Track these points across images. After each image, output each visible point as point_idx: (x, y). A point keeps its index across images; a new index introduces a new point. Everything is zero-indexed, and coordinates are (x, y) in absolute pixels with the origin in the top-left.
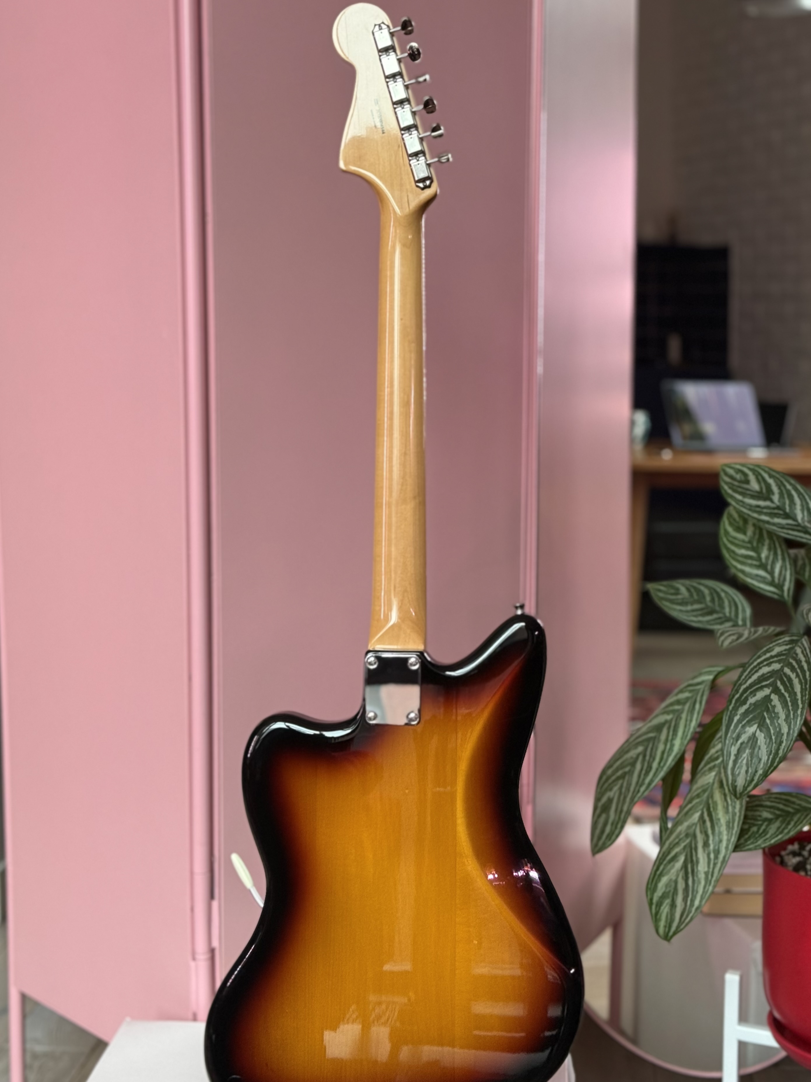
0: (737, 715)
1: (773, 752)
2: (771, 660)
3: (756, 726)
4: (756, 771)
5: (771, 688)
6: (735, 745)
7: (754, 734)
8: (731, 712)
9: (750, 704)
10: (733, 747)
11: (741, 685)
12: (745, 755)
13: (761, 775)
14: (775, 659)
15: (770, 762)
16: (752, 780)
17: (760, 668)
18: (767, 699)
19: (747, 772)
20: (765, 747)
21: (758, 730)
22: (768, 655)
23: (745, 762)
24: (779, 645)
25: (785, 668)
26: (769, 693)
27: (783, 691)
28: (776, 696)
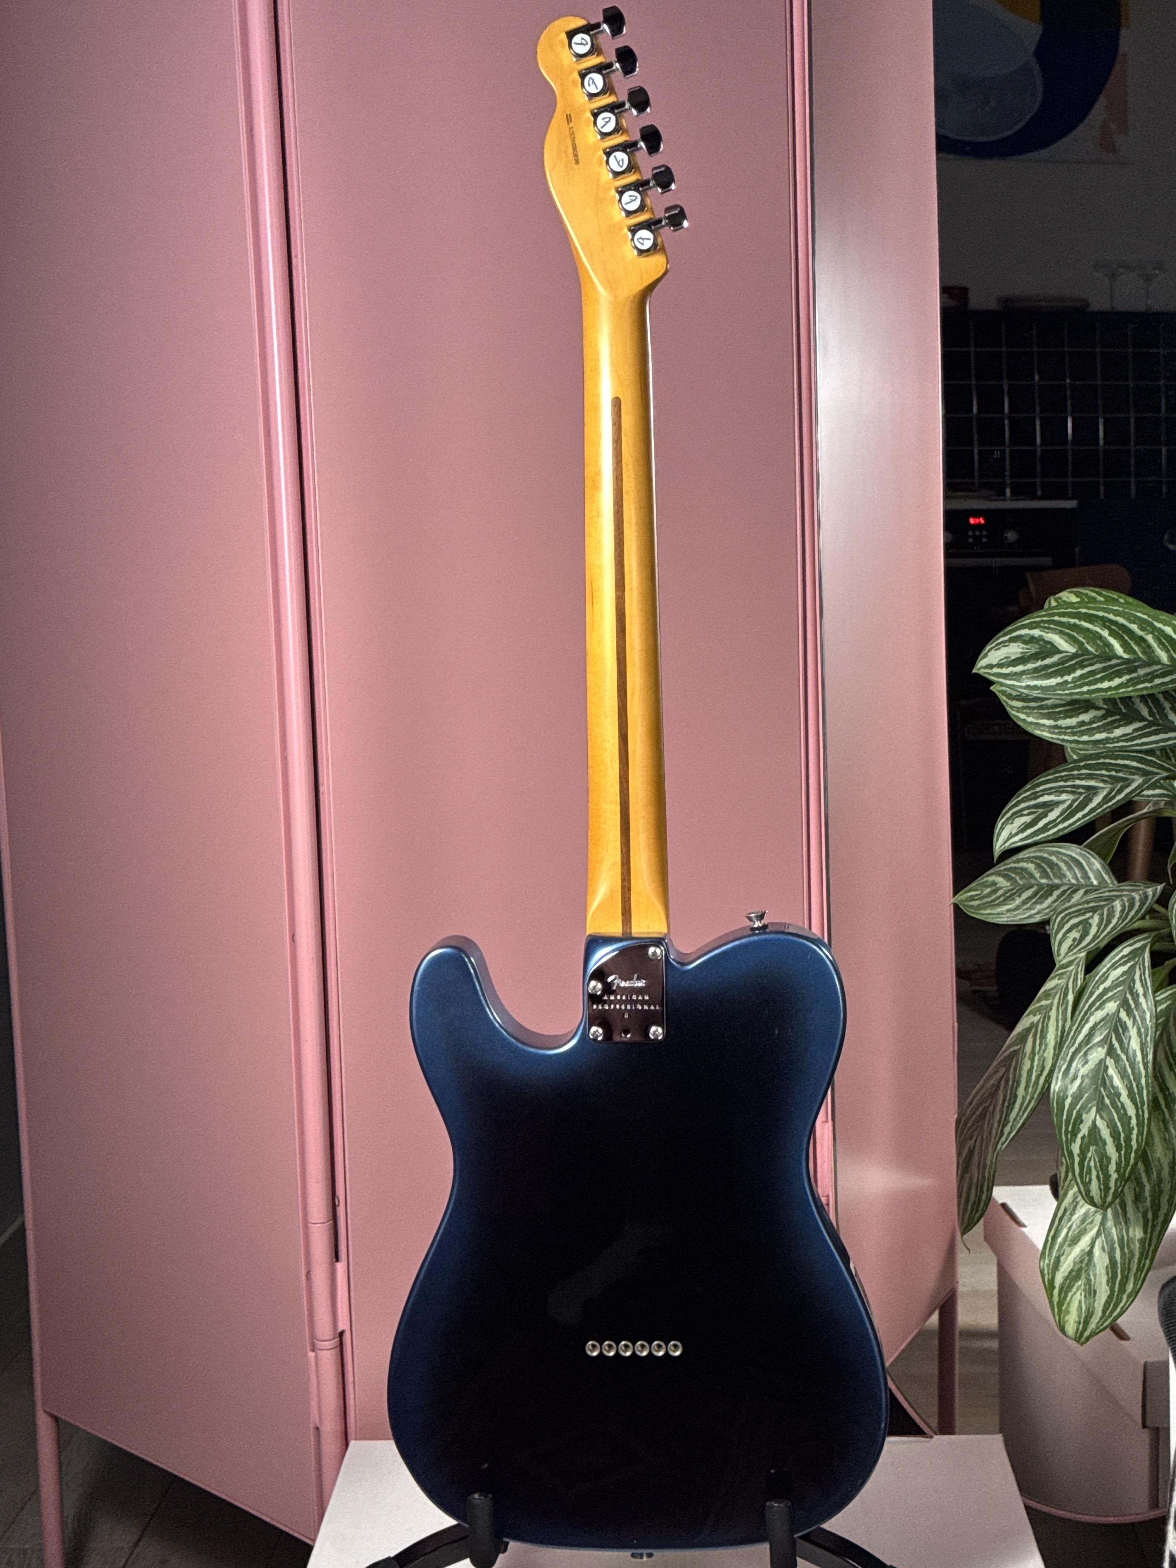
0: (1067, 1097)
2: (1105, 998)
3: (1094, 1109)
4: (1110, 1176)
5: (1106, 1046)
6: (1074, 1142)
7: (1094, 1122)
8: (1058, 1093)
9: (1083, 1076)
10: (1073, 1145)
11: (1069, 1047)
12: (1089, 1155)
13: (1117, 1180)
14: (1110, 994)
15: (1123, 1159)
16: (1107, 1189)
17: (1092, 1014)
18: (1101, 1066)
19: (1098, 1177)
20: (1112, 1139)
21: (1098, 1117)
22: (1101, 987)
23: (1092, 1164)
24: (1114, 967)
25: (1122, 1010)
26: (1103, 1056)
27: (1119, 1051)
28: (1112, 1060)
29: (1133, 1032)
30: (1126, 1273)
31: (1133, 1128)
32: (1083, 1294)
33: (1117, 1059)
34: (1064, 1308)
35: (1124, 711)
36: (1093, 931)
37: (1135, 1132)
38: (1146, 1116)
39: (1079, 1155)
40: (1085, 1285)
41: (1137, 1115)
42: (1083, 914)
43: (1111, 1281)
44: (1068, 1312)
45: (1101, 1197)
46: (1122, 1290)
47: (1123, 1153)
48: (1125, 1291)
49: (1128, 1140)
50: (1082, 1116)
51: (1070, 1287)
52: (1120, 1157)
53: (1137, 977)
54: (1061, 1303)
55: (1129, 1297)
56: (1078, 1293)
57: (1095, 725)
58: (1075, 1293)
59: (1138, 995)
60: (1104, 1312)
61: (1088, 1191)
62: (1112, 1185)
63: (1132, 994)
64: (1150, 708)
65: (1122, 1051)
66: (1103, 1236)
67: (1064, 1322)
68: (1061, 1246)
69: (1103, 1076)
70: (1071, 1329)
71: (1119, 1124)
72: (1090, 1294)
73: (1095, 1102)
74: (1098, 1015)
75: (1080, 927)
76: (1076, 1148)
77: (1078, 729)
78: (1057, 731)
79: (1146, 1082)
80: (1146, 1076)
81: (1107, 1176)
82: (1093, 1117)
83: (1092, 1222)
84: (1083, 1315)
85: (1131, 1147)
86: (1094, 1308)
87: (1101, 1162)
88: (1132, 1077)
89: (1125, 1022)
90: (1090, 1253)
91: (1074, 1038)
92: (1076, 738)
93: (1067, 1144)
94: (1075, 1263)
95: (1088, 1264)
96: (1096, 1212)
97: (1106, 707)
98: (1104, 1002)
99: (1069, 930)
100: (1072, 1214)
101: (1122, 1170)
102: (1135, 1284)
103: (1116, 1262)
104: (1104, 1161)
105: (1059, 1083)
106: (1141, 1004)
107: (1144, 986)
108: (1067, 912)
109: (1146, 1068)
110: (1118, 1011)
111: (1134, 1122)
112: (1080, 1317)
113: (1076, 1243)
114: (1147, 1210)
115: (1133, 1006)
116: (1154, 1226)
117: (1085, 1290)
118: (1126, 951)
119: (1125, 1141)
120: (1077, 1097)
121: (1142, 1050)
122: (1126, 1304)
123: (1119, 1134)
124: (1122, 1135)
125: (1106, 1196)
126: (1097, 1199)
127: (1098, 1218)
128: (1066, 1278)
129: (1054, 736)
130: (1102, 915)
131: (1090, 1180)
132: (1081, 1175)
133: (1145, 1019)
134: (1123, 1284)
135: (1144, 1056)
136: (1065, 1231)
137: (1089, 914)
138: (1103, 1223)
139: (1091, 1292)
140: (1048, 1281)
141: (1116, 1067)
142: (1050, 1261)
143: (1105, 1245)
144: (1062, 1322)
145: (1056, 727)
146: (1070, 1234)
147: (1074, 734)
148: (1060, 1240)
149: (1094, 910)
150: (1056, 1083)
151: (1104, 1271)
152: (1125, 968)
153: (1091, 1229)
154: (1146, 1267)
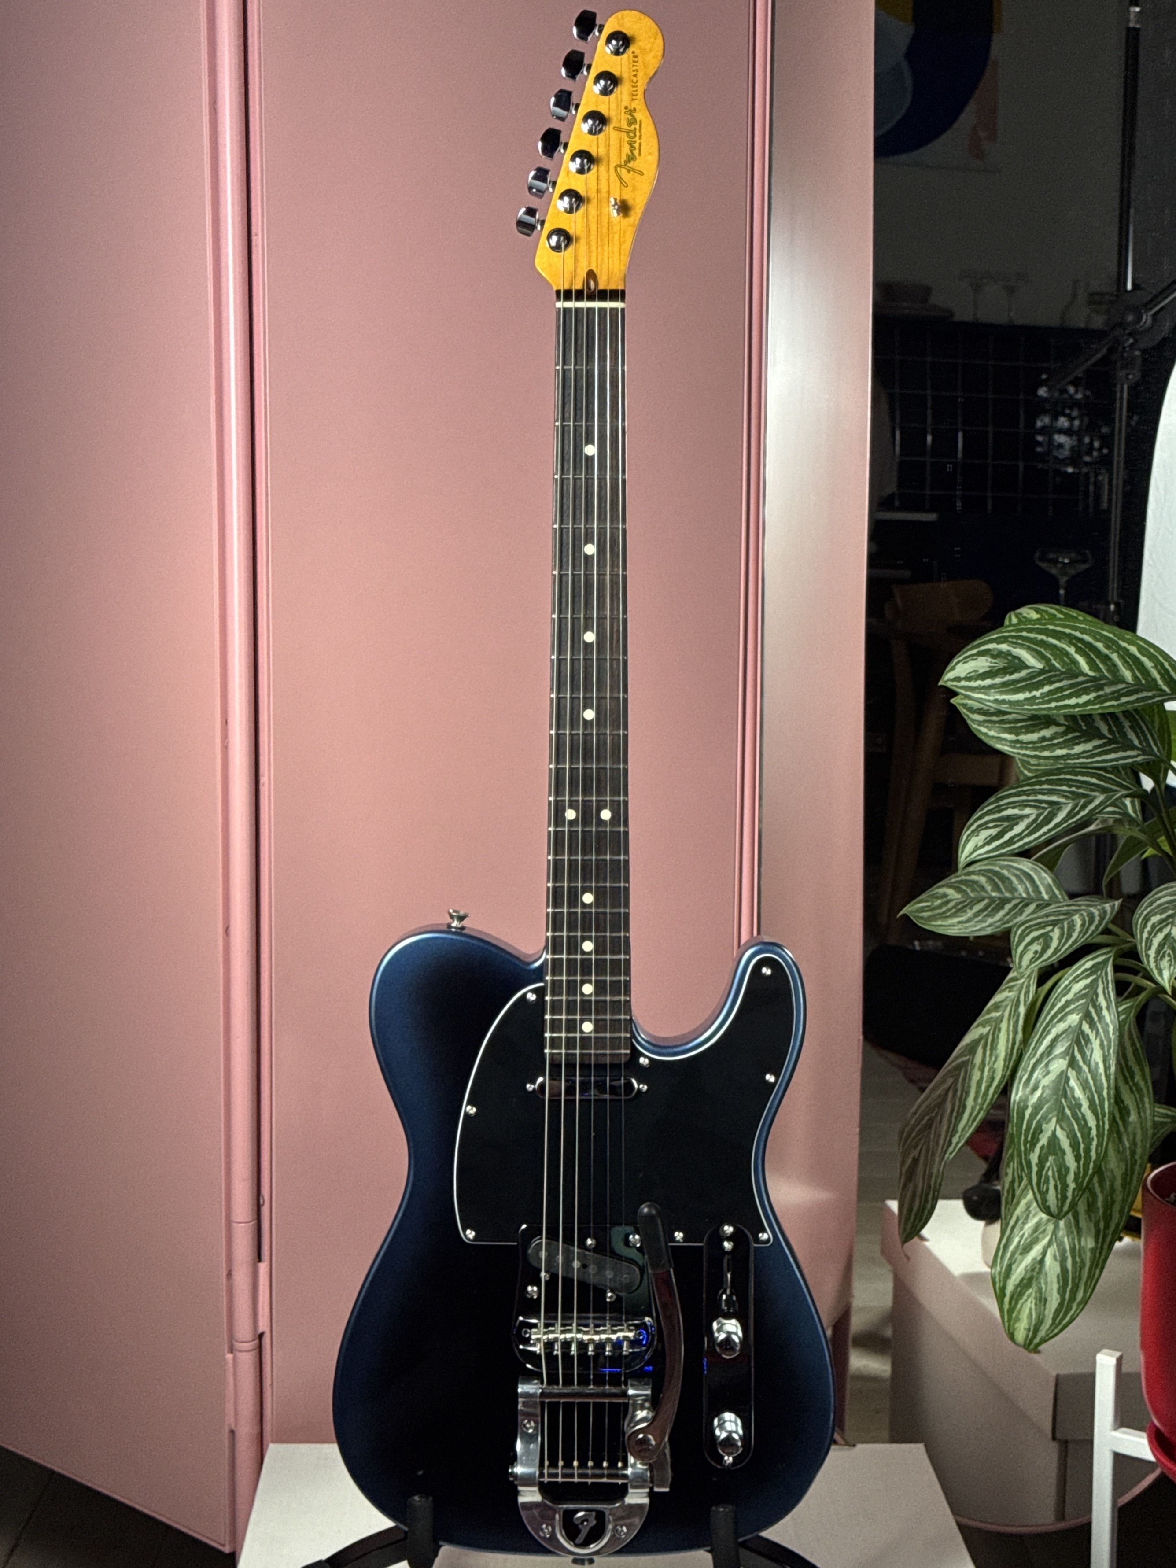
0: (1027, 1107)
1: (1083, 1154)
2: (1067, 1010)
3: (1054, 1120)
4: (1068, 1186)
5: (1068, 1058)
6: (1033, 1151)
7: (1054, 1133)
8: (1019, 1103)
9: (1044, 1087)
10: (1032, 1155)
11: (1030, 1058)
12: (1048, 1164)
13: (1074, 1190)
14: (1072, 1007)
15: (1081, 1169)
16: (1064, 1198)
17: (1053, 1026)
18: (1063, 1078)
19: (1056, 1187)
20: (1071, 1150)
21: (1058, 1128)
22: (1064, 1000)
23: (1050, 1173)
24: (1076, 980)
25: (1084, 1023)
26: (1065, 1067)
27: (1081, 1063)
28: (1074, 1072)
29: (1096, 1044)
30: (1077, 1281)
31: (1093, 1139)
32: (1034, 1301)
33: (1079, 1071)
34: (1014, 1315)
35: (1084, 728)
36: (1054, 944)
37: (1095, 1143)
38: (1107, 1127)
39: (1037, 1165)
40: (1036, 1293)
41: (1098, 1126)
42: (1044, 928)
43: (1062, 1291)
44: (1018, 1319)
45: (1057, 1206)
46: (1073, 1298)
47: (1082, 1163)
48: (1075, 1299)
49: (1087, 1150)
50: (1041, 1126)
51: (1021, 1295)
52: (1078, 1167)
53: (1100, 990)
54: (1011, 1311)
55: (1078, 1305)
56: (1029, 1301)
57: (1055, 741)
58: (1026, 1301)
59: (1101, 1009)
60: (1054, 1319)
61: (1045, 1200)
62: (1070, 1194)
63: (1095, 1006)
64: (1109, 726)
65: (1084, 1062)
66: (1055, 1245)
67: (1014, 1329)
68: (1013, 1254)
69: (1064, 1087)
70: (1020, 1335)
71: (1079, 1135)
72: (1040, 1300)
73: (1055, 1113)
74: (1062, 1026)
75: (1041, 940)
76: (1034, 1158)
77: (1039, 745)
78: (1018, 745)
79: (1108, 1094)
80: (1108, 1088)
81: (1065, 1186)
82: (1053, 1128)
83: (1044, 1231)
84: (1034, 1322)
85: (1090, 1157)
86: (1044, 1315)
87: (1059, 1171)
88: (1093, 1089)
89: (1088, 1035)
90: (1042, 1262)
91: (1035, 1049)
92: (1037, 753)
93: (1025, 1154)
94: (1026, 1272)
95: (1040, 1272)
96: (1048, 1221)
97: (1066, 723)
98: (1066, 1015)
99: (1030, 943)
100: (1024, 1224)
101: (1080, 1180)
102: (1085, 1292)
103: (1067, 1271)
104: (1062, 1171)
105: (1020, 1094)
106: (1104, 1017)
107: (1107, 999)
108: (1027, 925)
109: (1108, 1080)
110: (1080, 1025)
111: (1094, 1132)
112: (1030, 1324)
113: (1028, 1252)
114: (1099, 1221)
115: (1096, 1019)
116: (1105, 1237)
117: (1036, 1298)
118: (1089, 965)
119: (1085, 1152)
120: (1037, 1108)
121: (1105, 1061)
122: (1076, 1311)
123: (1079, 1143)
124: (1082, 1146)
125: (1062, 1205)
126: (1053, 1208)
127: (1051, 1227)
128: (1017, 1287)
129: (1015, 751)
130: (1062, 928)
131: (1048, 1189)
132: (1038, 1184)
133: (1108, 1032)
134: (1074, 1292)
135: (1107, 1068)
136: (1016, 1240)
137: (1050, 928)
138: (1054, 1233)
139: (1042, 1300)
140: (1000, 1288)
141: (1078, 1079)
142: (1001, 1268)
143: (1057, 1254)
144: (1011, 1330)
145: (1017, 741)
146: (1022, 1243)
147: (1035, 749)
148: (1012, 1248)
149: (1054, 924)
150: (1017, 1094)
151: (1055, 1280)
152: (1088, 981)
153: (1044, 1238)
154: (1096, 1276)
